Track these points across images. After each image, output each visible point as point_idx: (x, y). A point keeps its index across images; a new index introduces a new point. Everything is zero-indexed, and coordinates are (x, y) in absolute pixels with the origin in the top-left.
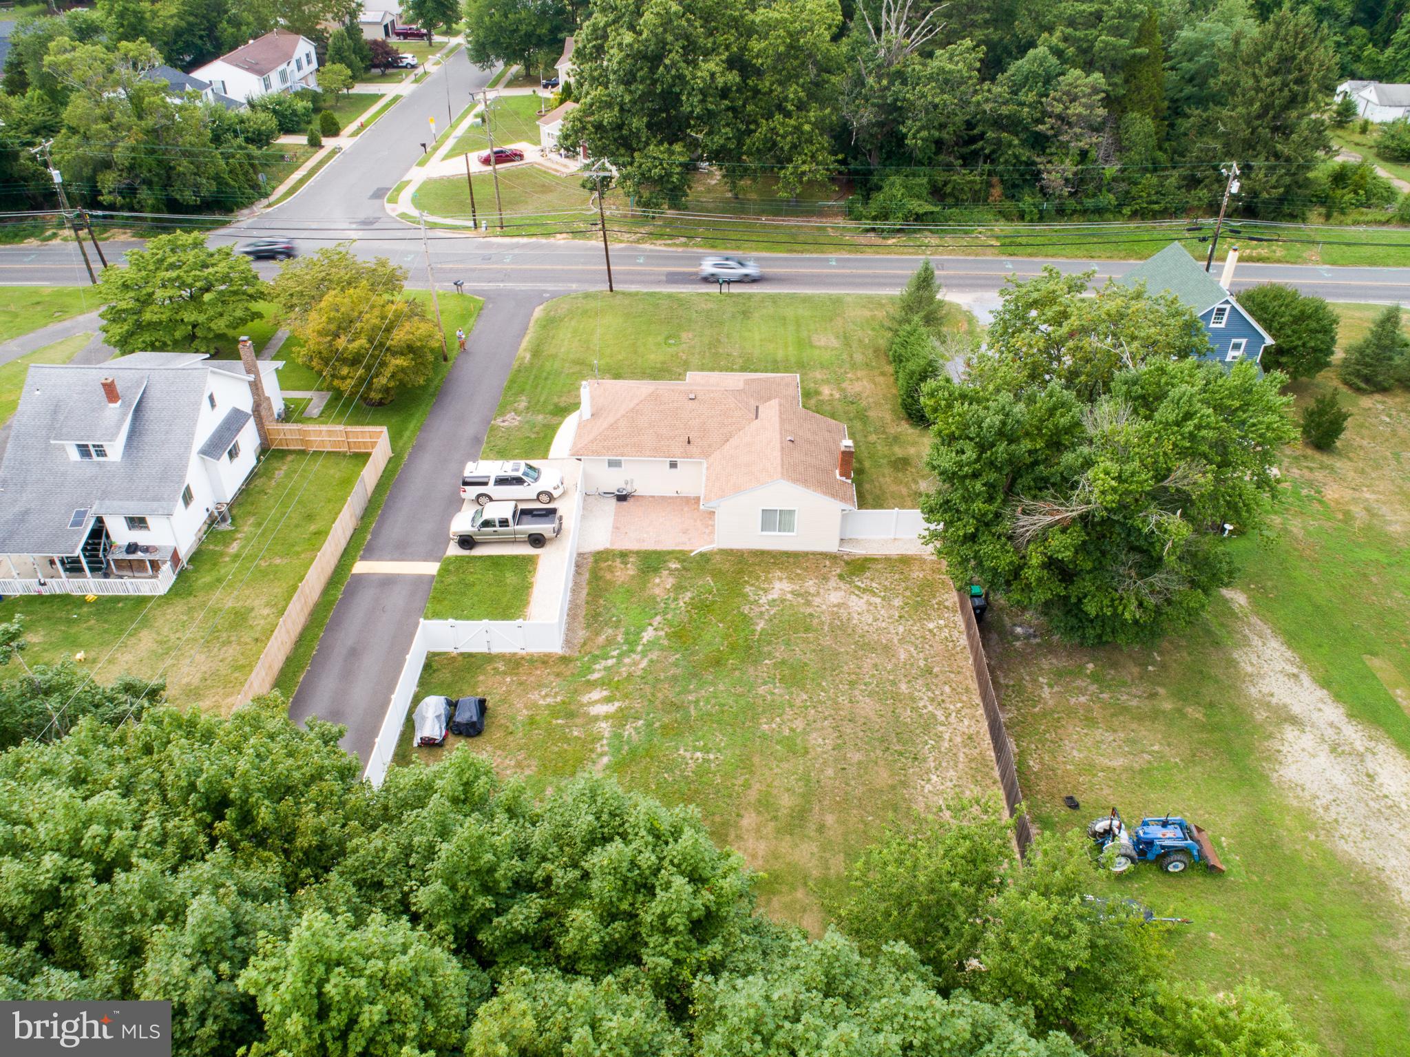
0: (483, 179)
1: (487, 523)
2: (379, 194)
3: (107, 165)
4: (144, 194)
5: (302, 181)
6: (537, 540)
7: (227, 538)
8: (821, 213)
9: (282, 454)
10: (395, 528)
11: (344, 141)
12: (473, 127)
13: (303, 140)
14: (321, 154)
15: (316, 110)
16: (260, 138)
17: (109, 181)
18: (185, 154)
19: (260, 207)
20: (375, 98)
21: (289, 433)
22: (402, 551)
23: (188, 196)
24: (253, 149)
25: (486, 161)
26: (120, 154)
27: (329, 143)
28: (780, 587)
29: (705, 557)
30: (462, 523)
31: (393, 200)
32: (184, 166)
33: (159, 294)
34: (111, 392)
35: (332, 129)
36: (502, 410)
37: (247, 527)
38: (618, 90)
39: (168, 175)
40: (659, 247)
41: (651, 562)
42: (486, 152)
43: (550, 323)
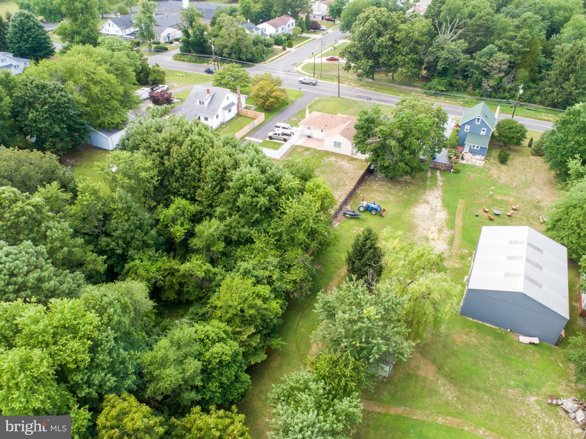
0: (325, 64)
1: (276, 134)
2: (294, 65)
3: (226, 47)
4: (233, 55)
5: (276, 59)
6: (285, 140)
7: (223, 128)
8: (415, 86)
9: (241, 116)
10: (258, 133)
11: (292, 50)
12: (332, 50)
13: (281, 47)
14: (285, 52)
15: (288, 39)
16: (268, 45)
17: (226, 51)
18: (245, 46)
19: (262, 64)
20: (308, 38)
21: (244, 111)
22: (257, 137)
23: (244, 57)
24: (265, 48)
25: (328, 60)
26: (229, 44)
27: (288, 49)
28: (333, 159)
29: (320, 151)
30: (271, 134)
31: (297, 67)
32: (244, 49)
33: (227, 77)
34: (208, 91)
35: (290, 46)
36: (294, 116)
37: (228, 127)
38: (357, 43)
39: (240, 51)
40: (361, 89)
41: (307, 149)
42: (329, 57)
43: (318, 101)
